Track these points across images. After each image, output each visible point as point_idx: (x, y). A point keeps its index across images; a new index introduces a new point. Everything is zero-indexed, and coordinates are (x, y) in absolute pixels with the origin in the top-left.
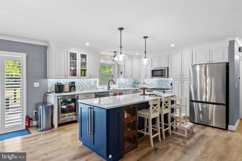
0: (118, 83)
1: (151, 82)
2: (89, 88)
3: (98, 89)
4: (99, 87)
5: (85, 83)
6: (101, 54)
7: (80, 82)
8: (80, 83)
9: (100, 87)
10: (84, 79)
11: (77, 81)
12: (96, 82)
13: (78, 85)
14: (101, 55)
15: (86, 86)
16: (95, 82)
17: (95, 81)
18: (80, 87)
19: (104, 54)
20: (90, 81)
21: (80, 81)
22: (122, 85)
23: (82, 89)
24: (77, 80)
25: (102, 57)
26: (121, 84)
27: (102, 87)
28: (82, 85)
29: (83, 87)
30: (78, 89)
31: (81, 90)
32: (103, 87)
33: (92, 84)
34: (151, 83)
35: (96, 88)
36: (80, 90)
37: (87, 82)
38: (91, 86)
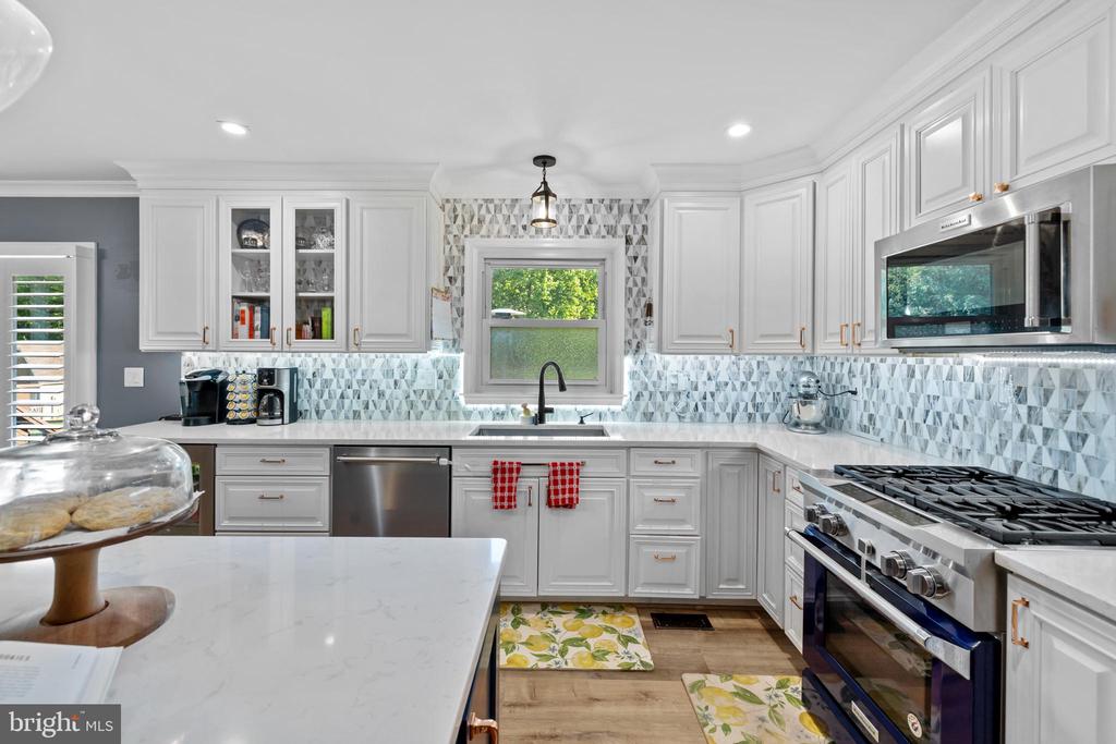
0: (627, 387)
1: (932, 388)
2: (405, 408)
3: (468, 415)
4: (470, 407)
5: (378, 375)
6: (492, 201)
7: (346, 372)
8: (347, 376)
9: (481, 407)
10: (372, 356)
11: (330, 365)
12: (451, 375)
13: (334, 386)
14: (491, 206)
15: (381, 394)
16: (445, 375)
17: (441, 367)
18: (342, 397)
19: (509, 196)
20: (410, 366)
21: (343, 365)
22: (671, 398)
23: (355, 412)
24: (326, 358)
25: (500, 217)
26: (664, 395)
27: (494, 407)
28: (355, 386)
29: (363, 397)
30: (334, 407)
31: (351, 415)
32: (502, 407)
33: (420, 384)
34: (938, 406)
35: (453, 408)
36: (347, 417)
37: (388, 373)
38: (413, 397)
